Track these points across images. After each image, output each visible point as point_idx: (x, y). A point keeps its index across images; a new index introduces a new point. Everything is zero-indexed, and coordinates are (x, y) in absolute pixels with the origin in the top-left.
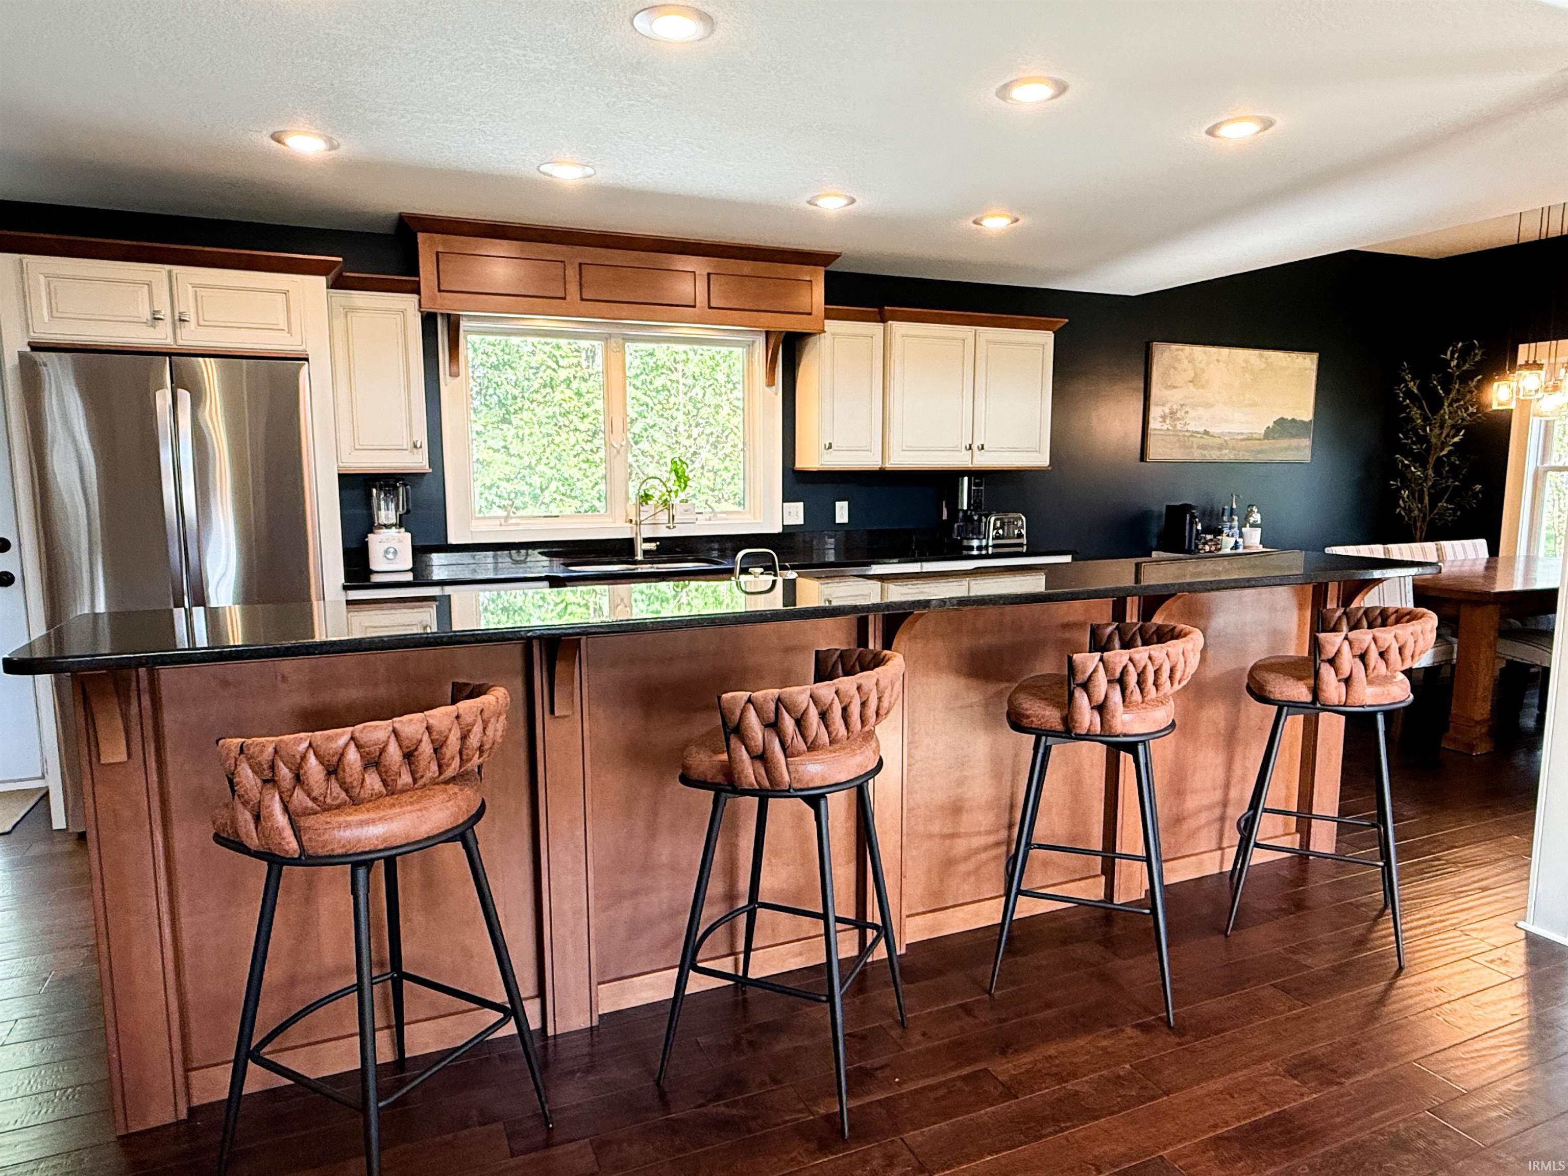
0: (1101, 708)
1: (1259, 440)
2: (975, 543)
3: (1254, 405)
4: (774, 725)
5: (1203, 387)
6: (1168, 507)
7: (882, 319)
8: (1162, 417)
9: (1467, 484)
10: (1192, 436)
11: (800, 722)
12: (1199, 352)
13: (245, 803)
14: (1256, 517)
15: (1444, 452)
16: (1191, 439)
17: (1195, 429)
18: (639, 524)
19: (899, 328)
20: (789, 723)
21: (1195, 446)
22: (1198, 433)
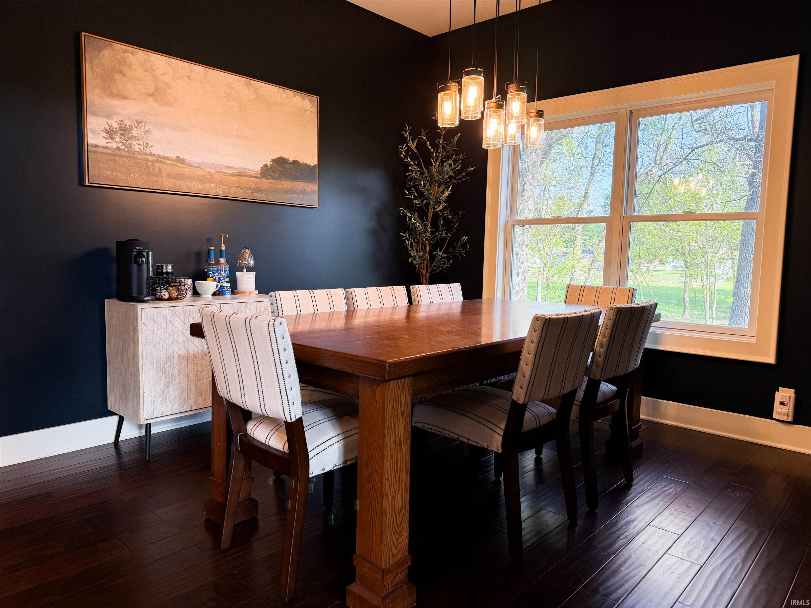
1: (256, 177)
6: (117, 243)
8: (106, 132)
10: (157, 161)
15: (441, 208)
16: (157, 165)
17: (162, 154)
21: (165, 175)
22: (168, 158)
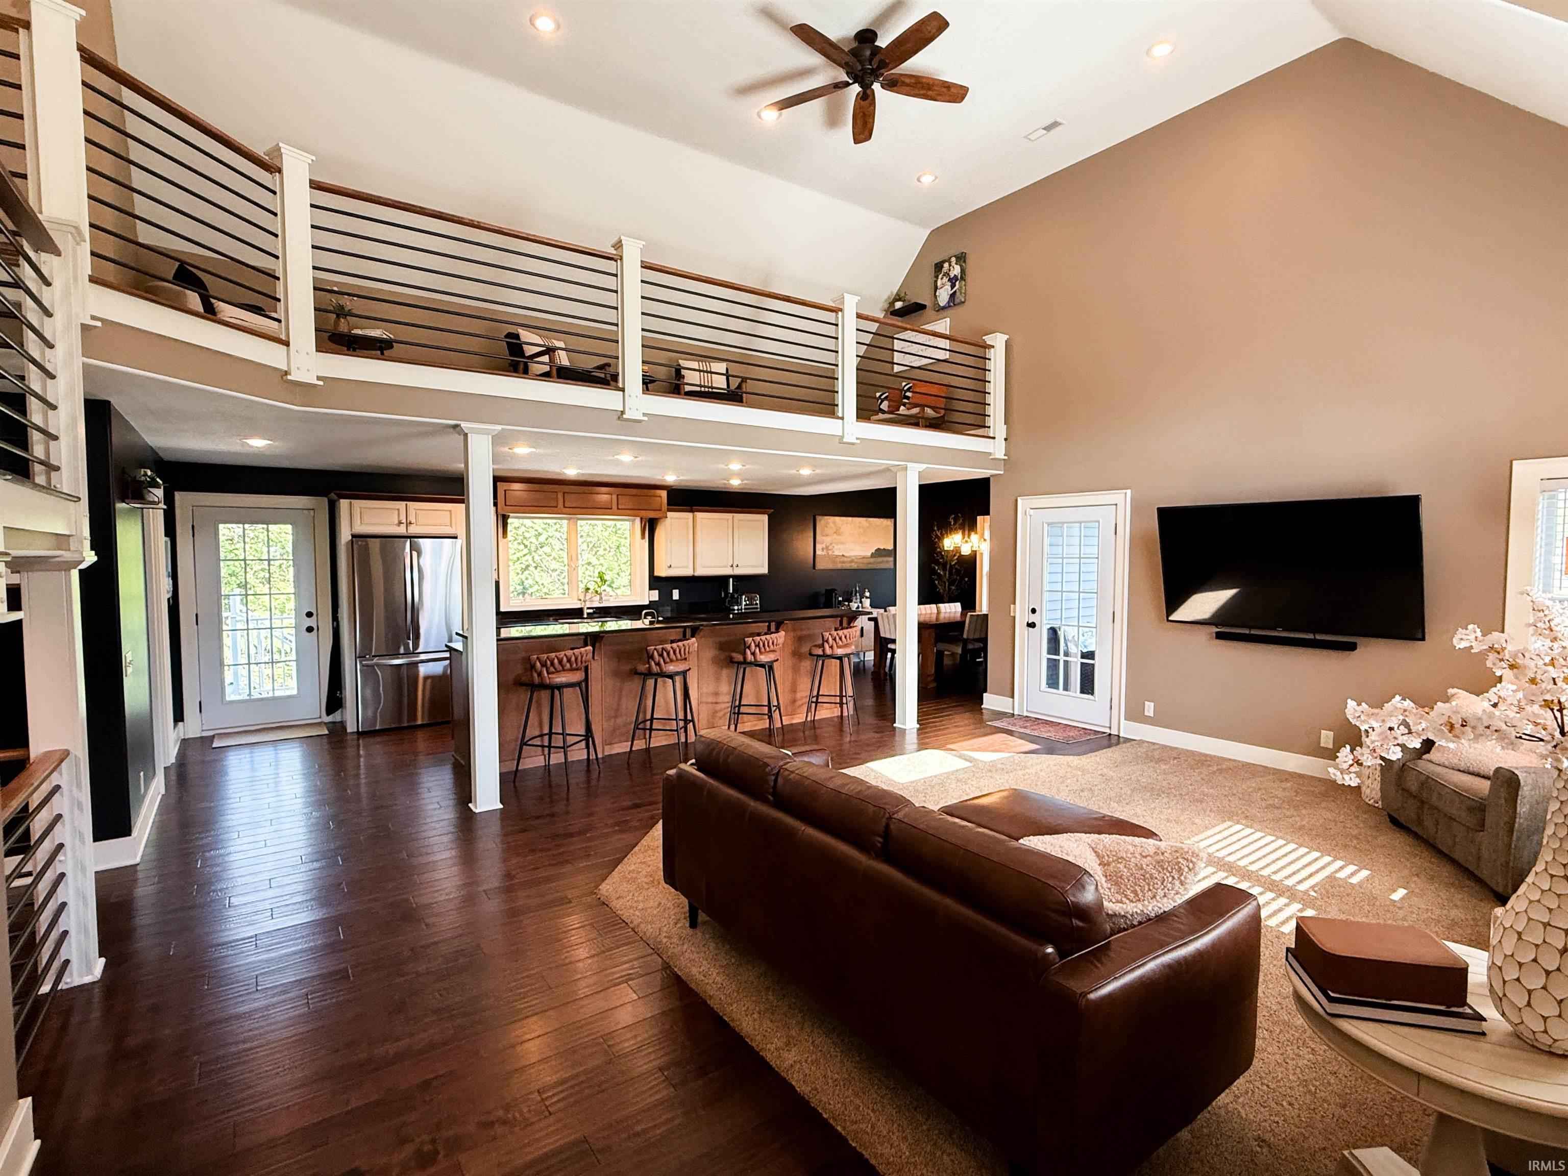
0: (753, 654)
1: (869, 558)
2: (736, 608)
3: (864, 542)
4: (661, 655)
5: (840, 535)
6: (826, 589)
7: (692, 511)
8: (822, 549)
9: (962, 579)
10: (836, 557)
11: (668, 654)
12: (837, 519)
13: (536, 671)
14: (867, 594)
15: (953, 563)
16: (836, 559)
17: (837, 554)
18: (585, 601)
19: (699, 515)
20: (665, 654)
21: (838, 562)
22: (839, 556)
